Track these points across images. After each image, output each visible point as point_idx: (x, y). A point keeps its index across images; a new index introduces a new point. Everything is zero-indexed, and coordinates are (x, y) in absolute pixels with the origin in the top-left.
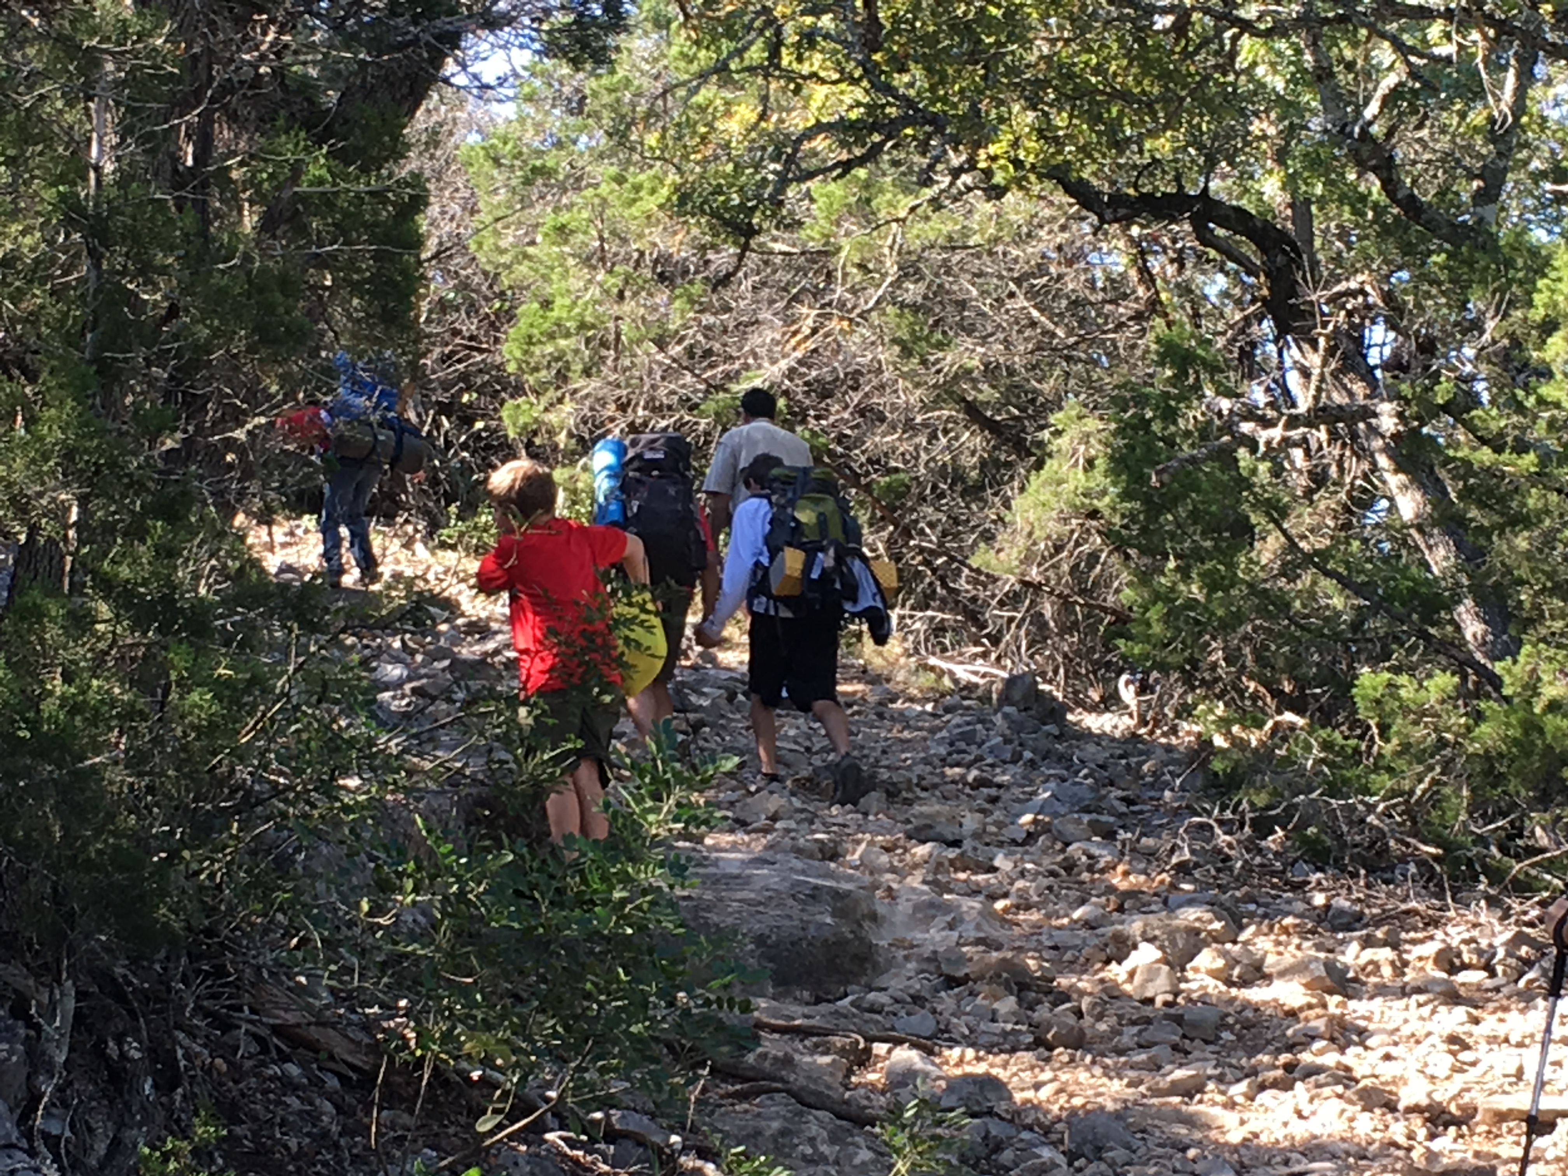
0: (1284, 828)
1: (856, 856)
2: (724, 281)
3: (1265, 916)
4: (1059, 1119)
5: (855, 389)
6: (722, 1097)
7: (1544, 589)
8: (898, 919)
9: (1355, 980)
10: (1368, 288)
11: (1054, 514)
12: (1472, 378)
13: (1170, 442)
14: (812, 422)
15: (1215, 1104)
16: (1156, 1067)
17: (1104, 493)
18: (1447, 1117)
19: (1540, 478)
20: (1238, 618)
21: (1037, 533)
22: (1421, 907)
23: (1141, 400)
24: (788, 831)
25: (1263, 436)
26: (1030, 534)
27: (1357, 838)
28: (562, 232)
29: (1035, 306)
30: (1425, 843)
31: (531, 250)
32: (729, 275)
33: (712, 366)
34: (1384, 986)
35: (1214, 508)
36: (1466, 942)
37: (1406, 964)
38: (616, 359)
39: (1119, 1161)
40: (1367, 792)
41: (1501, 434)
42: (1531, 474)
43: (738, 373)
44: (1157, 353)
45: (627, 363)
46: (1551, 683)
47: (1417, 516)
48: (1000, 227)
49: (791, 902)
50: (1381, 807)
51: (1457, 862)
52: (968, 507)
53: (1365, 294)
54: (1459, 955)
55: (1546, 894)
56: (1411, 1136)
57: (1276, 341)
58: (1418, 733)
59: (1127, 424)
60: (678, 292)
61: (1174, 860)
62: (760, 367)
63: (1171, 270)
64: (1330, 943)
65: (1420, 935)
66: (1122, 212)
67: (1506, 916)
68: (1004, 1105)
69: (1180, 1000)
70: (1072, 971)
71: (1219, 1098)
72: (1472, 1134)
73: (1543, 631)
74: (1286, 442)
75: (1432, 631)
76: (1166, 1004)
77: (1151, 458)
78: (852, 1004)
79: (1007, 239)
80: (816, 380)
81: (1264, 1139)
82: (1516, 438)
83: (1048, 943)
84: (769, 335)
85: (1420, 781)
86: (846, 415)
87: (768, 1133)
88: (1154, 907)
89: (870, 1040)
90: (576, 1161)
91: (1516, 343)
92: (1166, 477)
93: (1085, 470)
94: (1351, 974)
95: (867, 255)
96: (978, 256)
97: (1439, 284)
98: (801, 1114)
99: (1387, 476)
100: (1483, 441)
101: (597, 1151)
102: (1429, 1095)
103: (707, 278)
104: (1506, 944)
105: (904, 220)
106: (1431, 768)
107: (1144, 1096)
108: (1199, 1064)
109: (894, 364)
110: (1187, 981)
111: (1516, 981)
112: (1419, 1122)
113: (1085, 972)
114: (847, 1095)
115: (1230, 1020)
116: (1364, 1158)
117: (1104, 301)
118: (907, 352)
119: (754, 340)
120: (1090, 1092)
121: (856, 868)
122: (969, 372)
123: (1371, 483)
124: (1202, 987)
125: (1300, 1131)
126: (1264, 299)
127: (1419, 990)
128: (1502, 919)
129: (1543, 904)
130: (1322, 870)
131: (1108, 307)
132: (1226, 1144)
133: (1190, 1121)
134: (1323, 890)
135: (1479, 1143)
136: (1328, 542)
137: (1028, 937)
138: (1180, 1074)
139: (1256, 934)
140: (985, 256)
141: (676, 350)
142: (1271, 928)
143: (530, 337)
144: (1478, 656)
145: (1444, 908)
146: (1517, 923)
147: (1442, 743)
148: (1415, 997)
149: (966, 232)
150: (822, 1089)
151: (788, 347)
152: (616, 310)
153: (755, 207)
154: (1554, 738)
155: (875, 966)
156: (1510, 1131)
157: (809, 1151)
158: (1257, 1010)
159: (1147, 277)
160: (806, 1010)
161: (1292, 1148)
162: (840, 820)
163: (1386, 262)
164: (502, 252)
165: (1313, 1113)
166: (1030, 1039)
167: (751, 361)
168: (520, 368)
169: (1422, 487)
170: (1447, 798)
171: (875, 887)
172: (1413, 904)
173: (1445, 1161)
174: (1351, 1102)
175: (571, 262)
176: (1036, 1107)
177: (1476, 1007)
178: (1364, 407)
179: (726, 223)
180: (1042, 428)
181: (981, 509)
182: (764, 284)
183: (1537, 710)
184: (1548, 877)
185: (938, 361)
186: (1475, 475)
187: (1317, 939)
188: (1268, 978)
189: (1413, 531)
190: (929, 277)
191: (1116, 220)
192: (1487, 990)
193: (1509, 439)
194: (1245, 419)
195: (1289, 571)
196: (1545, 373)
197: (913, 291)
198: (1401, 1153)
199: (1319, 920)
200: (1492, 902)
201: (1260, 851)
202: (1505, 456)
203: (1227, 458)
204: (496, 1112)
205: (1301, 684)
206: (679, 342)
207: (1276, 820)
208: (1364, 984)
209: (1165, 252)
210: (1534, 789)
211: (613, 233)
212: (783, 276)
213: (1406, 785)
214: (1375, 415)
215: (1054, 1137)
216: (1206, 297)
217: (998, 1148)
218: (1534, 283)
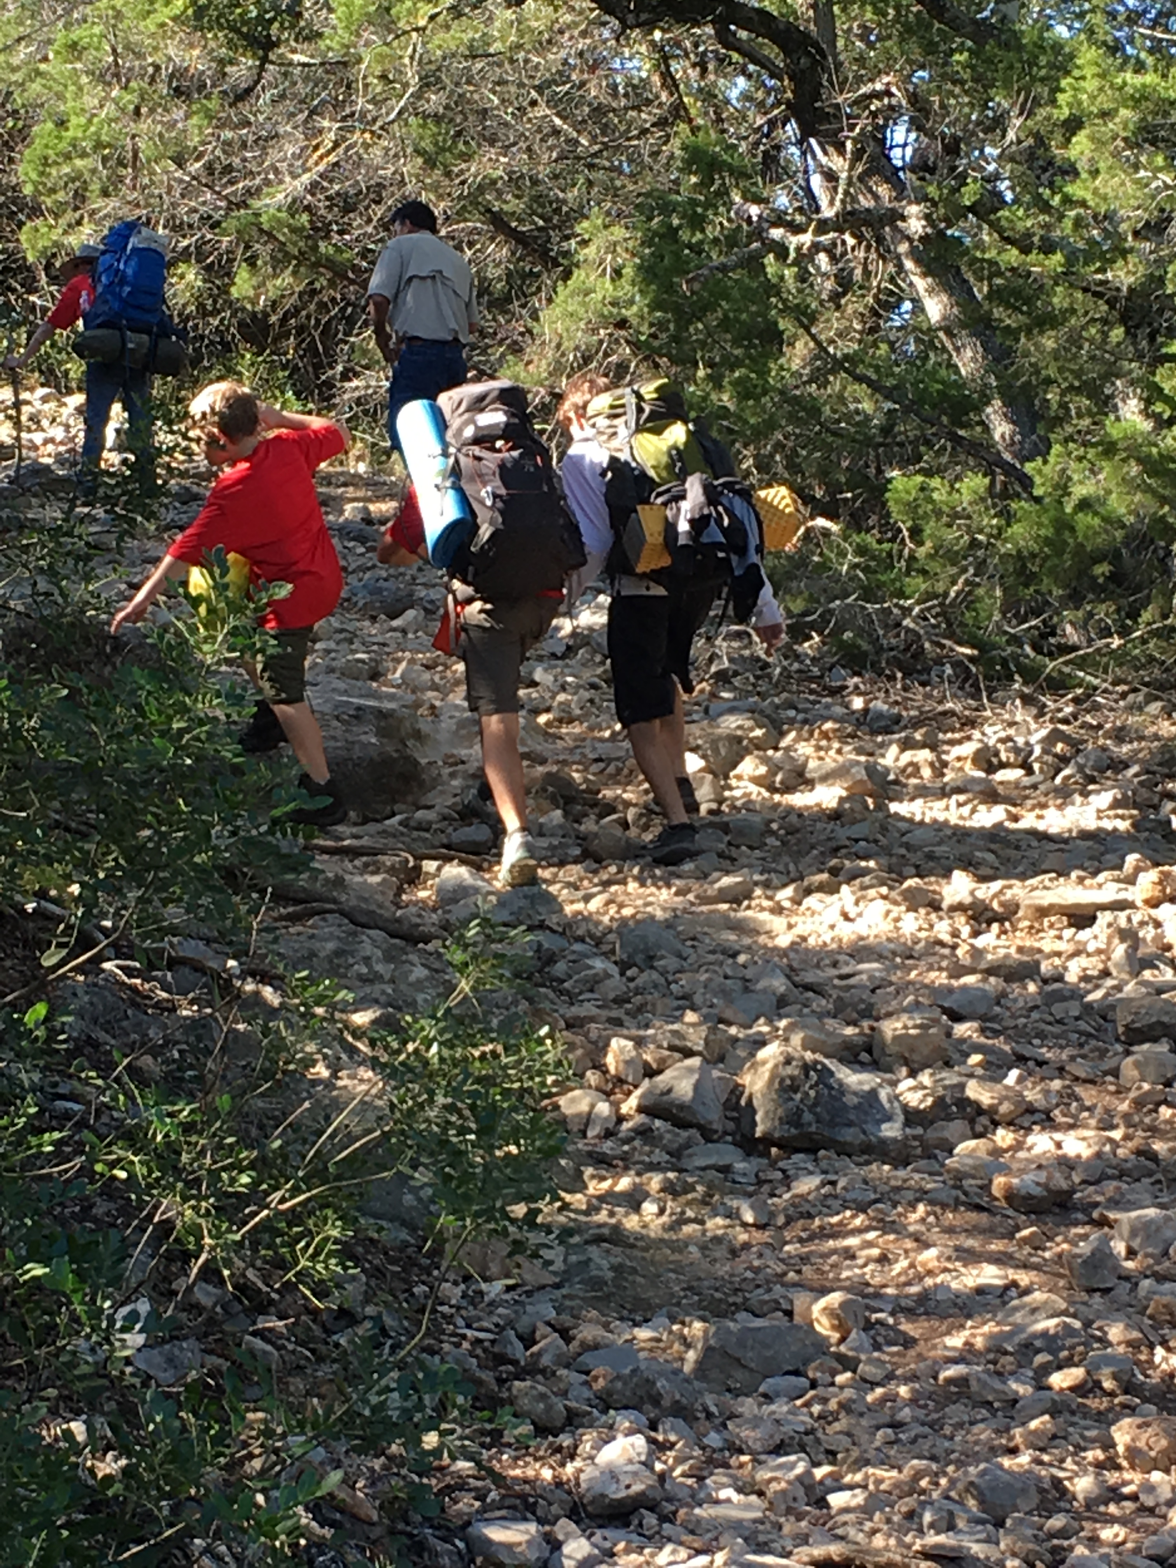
0: (820, 633)
1: (398, 674)
2: (244, 95)
3: (805, 722)
4: (610, 930)
5: (378, 203)
6: (276, 920)
7: (1071, 388)
8: (443, 736)
9: (896, 782)
10: (894, 90)
11: (582, 325)
12: (996, 177)
13: (698, 249)
14: (336, 238)
15: (763, 909)
16: (704, 876)
17: (632, 302)
18: (990, 914)
19: (1068, 276)
20: (771, 425)
21: (566, 344)
22: (958, 708)
23: (667, 209)
24: (328, 651)
25: (793, 241)
26: (559, 346)
27: (893, 641)
28: (74, 49)
29: (558, 114)
30: (960, 644)
31: (43, 67)
32: (249, 91)
33: (232, 183)
34: (924, 787)
35: (744, 316)
36: (1003, 741)
37: (945, 764)
38: (135, 178)
39: (671, 968)
40: (902, 595)
41: (1028, 235)
42: (1058, 275)
43: (259, 189)
44: (683, 160)
45: (146, 181)
46: (1081, 482)
47: (944, 318)
48: (521, 34)
49: (335, 723)
50: (917, 610)
51: (991, 662)
52: (494, 319)
53: (890, 94)
54: (997, 754)
55: (1079, 691)
56: (955, 934)
57: (799, 143)
58: (951, 535)
59: (656, 233)
60: (194, 107)
61: (713, 669)
62: (281, 182)
63: (694, 74)
64: (869, 747)
65: (957, 736)
66: (644, 17)
67: (1041, 714)
68: (555, 918)
69: (725, 808)
70: (618, 783)
71: (766, 903)
72: (1015, 929)
73: (1069, 429)
74: (816, 247)
75: (961, 433)
76: (711, 812)
77: (680, 267)
78: (401, 823)
79: (528, 47)
80: (338, 194)
81: (812, 941)
82: (1042, 238)
83: (592, 756)
84: (291, 150)
85: (954, 583)
86: (370, 229)
87: (322, 954)
88: (695, 717)
89: (419, 858)
90: (133, 989)
91: (1041, 141)
92: (696, 286)
93: (613, 280)
94: (892, 777)
95: (387, 66)
96: (500, 65)
97: (962, 83)
98: (355, 934)
99: (916, 280)
100: (1008, 240)
101: (154, 979)
102: (972, 893)
103: (224, 92)
104: (1042, 741)
105: (424, 29)
106: (964, 570)
107: (692, 904)
108: (745, 870)
109: (417, 176)
110: (731, 788)
111: (1053, 778)
112: (963, 919)
113: (629, 783)
114: (399, 913)
115: (774, 826)
116: (911, 957)
117: (626, 109)
118: (430, 163)
119: (273, 155)
120: (640, 902)
121: (398, 686)
122: (494, 182)
123: (897, 286)
124: (745, 795)
125: (847, 932)
126: (788, 103)
127: (959, 790)
128: (1036, 718)
129: (1076, 701)
130: (859, 674)
131: (633, 113)
132: (776, 948)
133: (740, 927)
134: (860, 694)
135: (1022, 939)
136: (856, 346)
137: (571, 750)
138: (727, 881)
139: (796, 740)
140: (507, 66)
141: (196, 167)
142: (811, 734)
143: (46, 158)
144: (1007, 456)
145: (980, 708)
146: (1052, 720)
147: (974, 544)
148: (955, 797)
149: (487, 40)
150: (373, 907)
151: (311, 162)
152: (133, 128)
153: (274, 19)
154: (1086, 537)
155: (421, 784)
156: (1051, 926)
157: (365, 970)
158: (800, 816)
159: (670, 82)
160: (354, 830)
161: (840, 951)
162: (379, 639)
163: (909, 61)
164: (14, 70)
165: (860, 915)
166: (577, 851)
167: (271, 176)
168: (36, 189)
169: (948, 289)
170: (979, 599)
171: (417, 705)
172: (949, 705)
173: (990, 957)
174: (895, 903)
175: (84, 79)
176: (587, 919)
177: (1015, 805)
178: (893, 210)
179: (245, 37)
180: (567, 238)
181: (509, 321)
182: (282, 96)
183: (1068, 510)
184: (1081, 674)
185: (462, 172)
186: (1000, 274)
187: (857, 743)
188: (810, 784)
189: (941, 334)
190: (450, 86)
191: (638, 26)
192: (1026, 788)
193: (1036, 239)
194: (775, 225)
195: (819, 377)
196: (1070, 171)
197: (435, 100)
198: (946, 951)
199: (859, 724)
200: (1027, 700)
201: (797, 657)
202: (1032, 257)
203: (755, 264)
204: (60, 945)
205: (834, 489)
206: (197, 159)
207: (812, 626)
208: (905, 786)
209: (687, 55)
210: (1064, 588)
211: (127, 47)
212: (302, 89)
213: (940, 587)
214: (904, 218)
215: (605, 948)
216: (727, 102)
217: (551, 959)
218: (1058, 80)
